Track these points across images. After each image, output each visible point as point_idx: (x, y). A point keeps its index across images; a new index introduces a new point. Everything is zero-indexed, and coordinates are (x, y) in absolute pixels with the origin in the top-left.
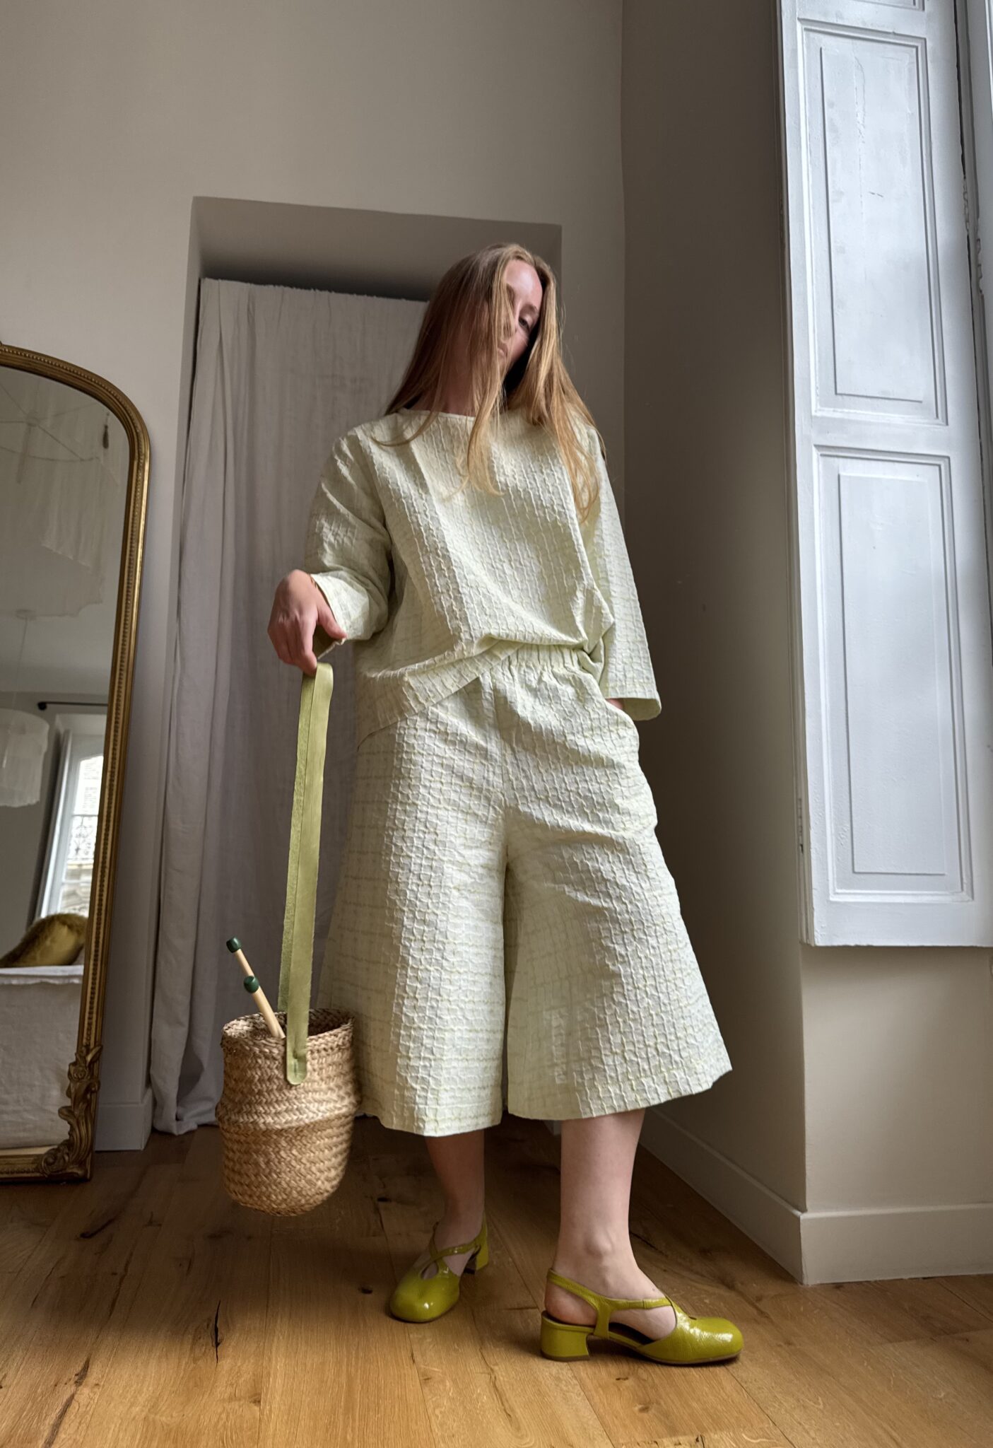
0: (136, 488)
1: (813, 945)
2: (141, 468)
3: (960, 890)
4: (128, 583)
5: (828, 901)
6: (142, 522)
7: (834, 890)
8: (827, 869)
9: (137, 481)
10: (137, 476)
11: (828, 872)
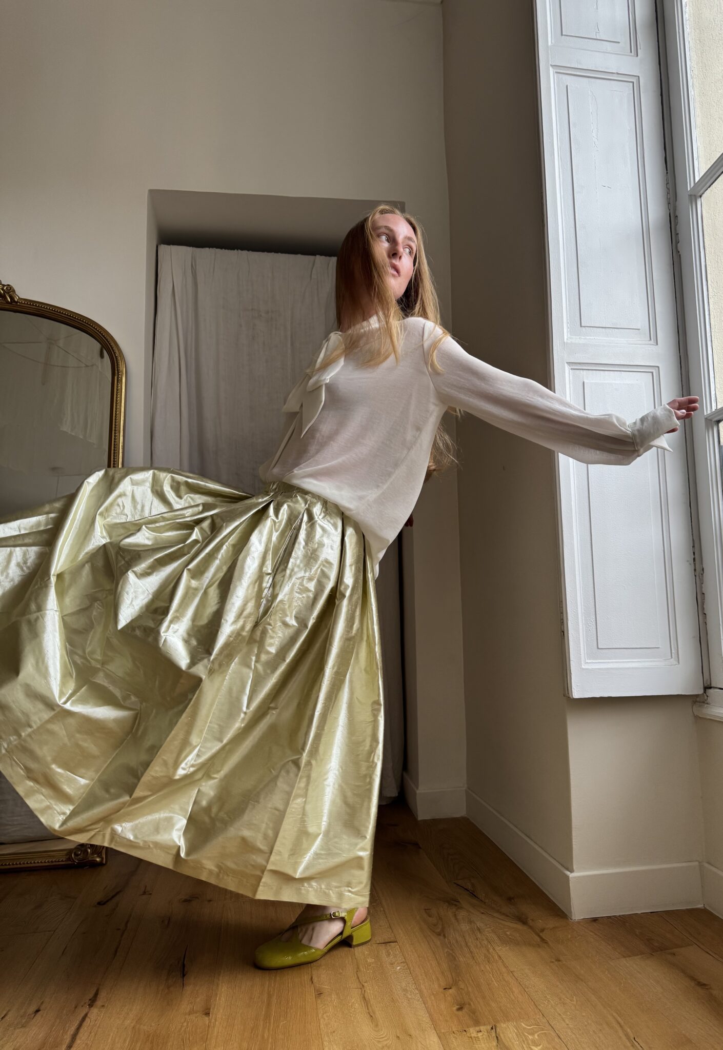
0: (117, 395)
1: (571, 698)
2: (119, 381)
3: (670, 657)
4: (114, 461)
5: (582, 668)
7: (585, 661)
8: (580, 647)
9: (117, 390)
10: (117, 387)
11: (580, 649)
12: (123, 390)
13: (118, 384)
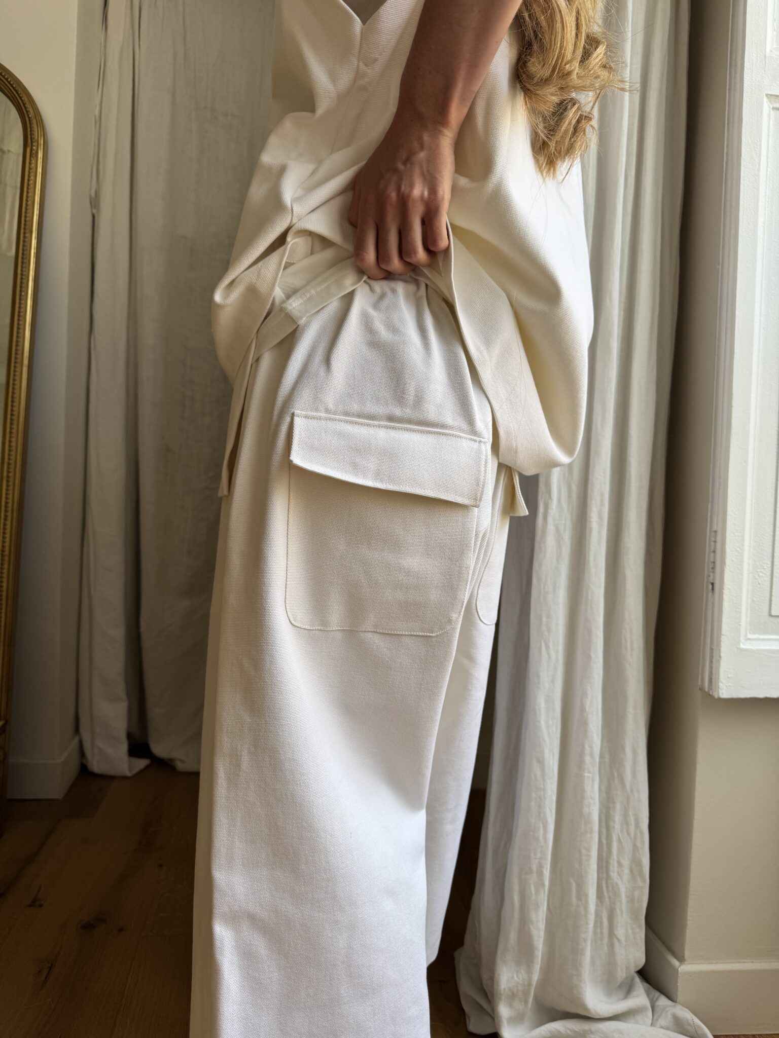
0: (29, 176)
1: (716, 697)
2: (34, 155)
4: (22, 274)
5: (737, 648)
6: (36, 212)
7: (746, 636)
8: (740, 612)
9: (30, 169)
10: (30, 164)
11: (740, 616)
12: (40, 170)
13: (30, 160)
